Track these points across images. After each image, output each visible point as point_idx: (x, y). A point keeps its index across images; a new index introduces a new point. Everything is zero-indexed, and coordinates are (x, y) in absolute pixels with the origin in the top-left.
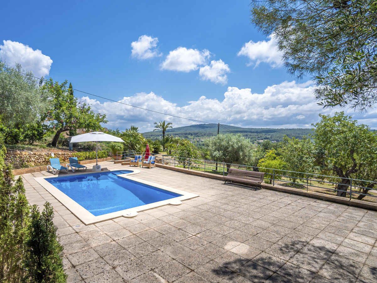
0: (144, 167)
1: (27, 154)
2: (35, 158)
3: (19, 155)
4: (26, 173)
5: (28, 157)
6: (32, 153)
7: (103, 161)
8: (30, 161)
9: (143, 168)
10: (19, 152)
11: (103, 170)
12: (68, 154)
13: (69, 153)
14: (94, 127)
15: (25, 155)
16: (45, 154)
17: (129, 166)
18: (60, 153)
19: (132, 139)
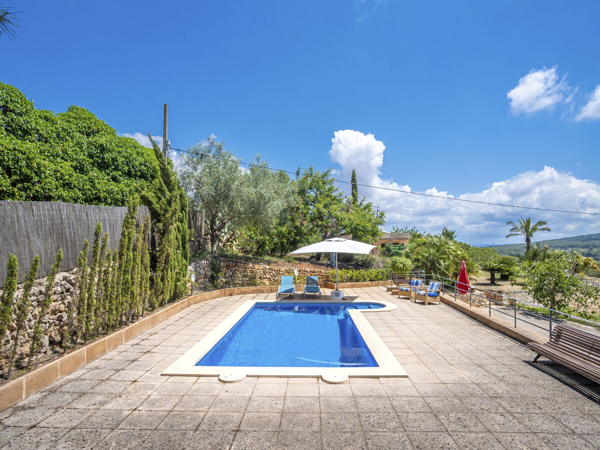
0: (417, 301)
1: (261, 268)
2: (271, 274)
3: (250, 269)
4: (252, 293)
5: (262, 272)
6: (268, 267)
7: (378, 285)
8: (264, 278)
9: (415, 302)
10: (251, 265)
11: (346, 299)
12: (320, 271)
13: (323, 271)
14: (363, 231)
15: (258, 269)
16: (285, 270)
17: (397, 296)
18: (308, 270)
19: (432, 251)
